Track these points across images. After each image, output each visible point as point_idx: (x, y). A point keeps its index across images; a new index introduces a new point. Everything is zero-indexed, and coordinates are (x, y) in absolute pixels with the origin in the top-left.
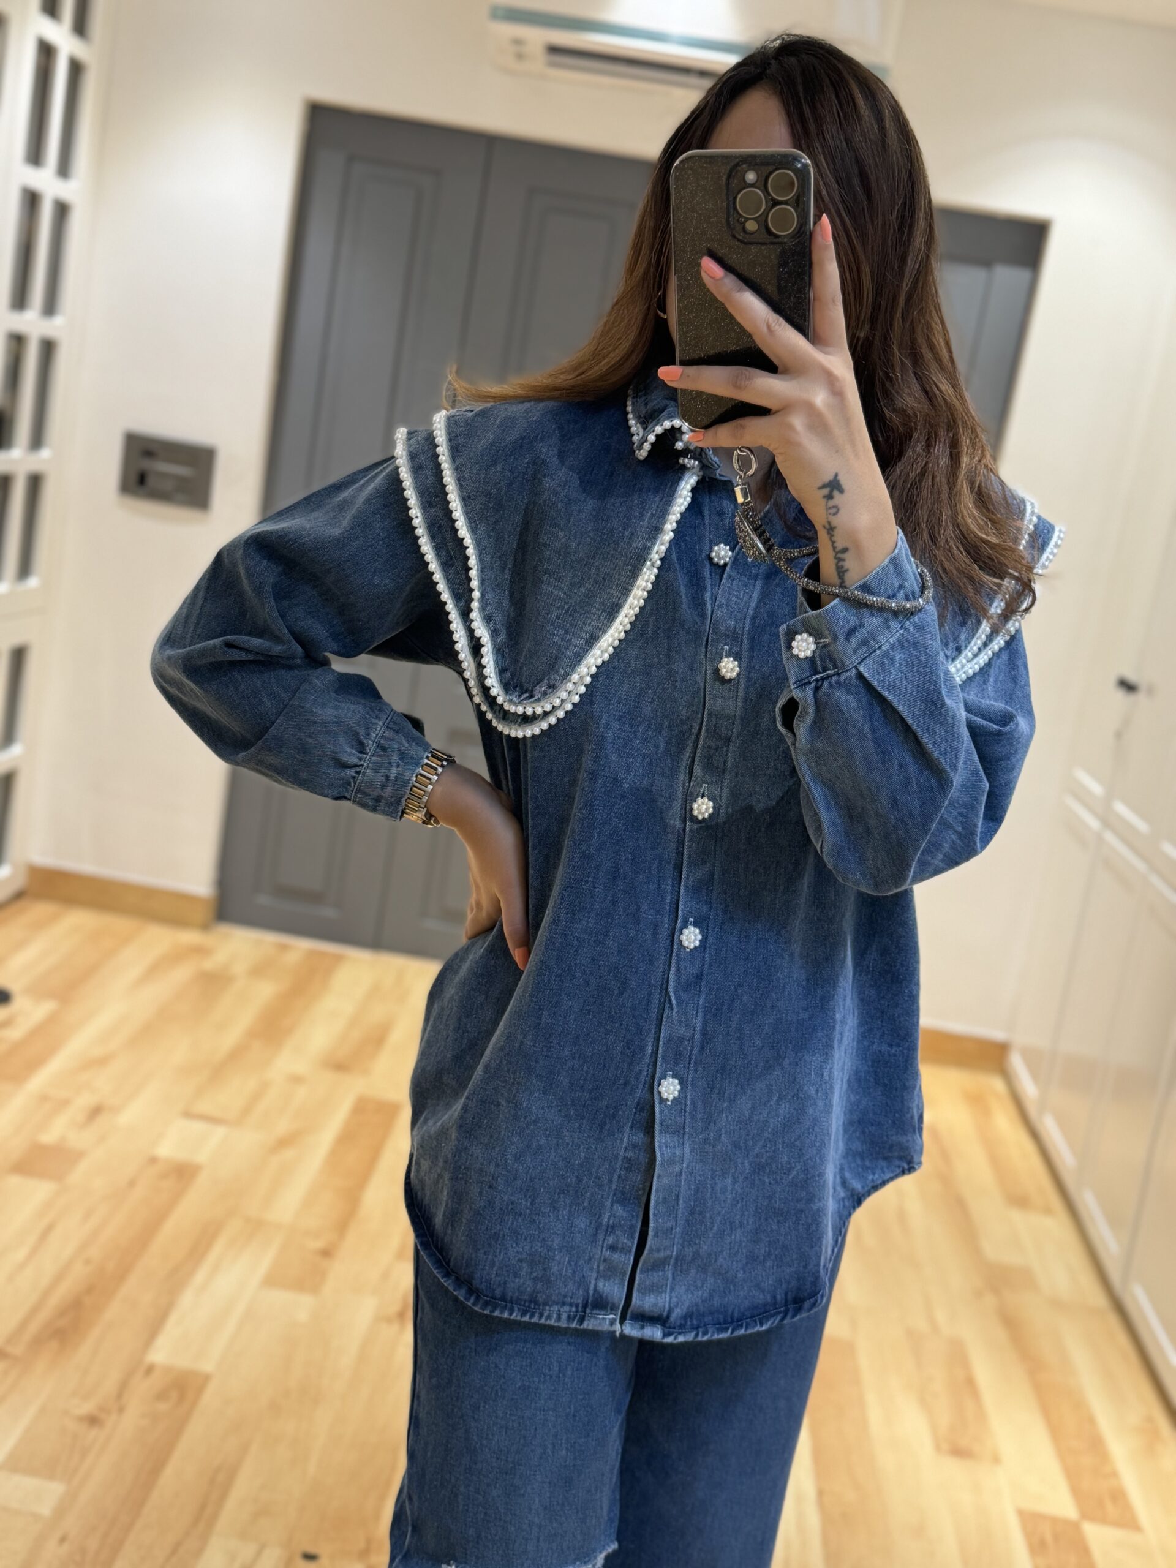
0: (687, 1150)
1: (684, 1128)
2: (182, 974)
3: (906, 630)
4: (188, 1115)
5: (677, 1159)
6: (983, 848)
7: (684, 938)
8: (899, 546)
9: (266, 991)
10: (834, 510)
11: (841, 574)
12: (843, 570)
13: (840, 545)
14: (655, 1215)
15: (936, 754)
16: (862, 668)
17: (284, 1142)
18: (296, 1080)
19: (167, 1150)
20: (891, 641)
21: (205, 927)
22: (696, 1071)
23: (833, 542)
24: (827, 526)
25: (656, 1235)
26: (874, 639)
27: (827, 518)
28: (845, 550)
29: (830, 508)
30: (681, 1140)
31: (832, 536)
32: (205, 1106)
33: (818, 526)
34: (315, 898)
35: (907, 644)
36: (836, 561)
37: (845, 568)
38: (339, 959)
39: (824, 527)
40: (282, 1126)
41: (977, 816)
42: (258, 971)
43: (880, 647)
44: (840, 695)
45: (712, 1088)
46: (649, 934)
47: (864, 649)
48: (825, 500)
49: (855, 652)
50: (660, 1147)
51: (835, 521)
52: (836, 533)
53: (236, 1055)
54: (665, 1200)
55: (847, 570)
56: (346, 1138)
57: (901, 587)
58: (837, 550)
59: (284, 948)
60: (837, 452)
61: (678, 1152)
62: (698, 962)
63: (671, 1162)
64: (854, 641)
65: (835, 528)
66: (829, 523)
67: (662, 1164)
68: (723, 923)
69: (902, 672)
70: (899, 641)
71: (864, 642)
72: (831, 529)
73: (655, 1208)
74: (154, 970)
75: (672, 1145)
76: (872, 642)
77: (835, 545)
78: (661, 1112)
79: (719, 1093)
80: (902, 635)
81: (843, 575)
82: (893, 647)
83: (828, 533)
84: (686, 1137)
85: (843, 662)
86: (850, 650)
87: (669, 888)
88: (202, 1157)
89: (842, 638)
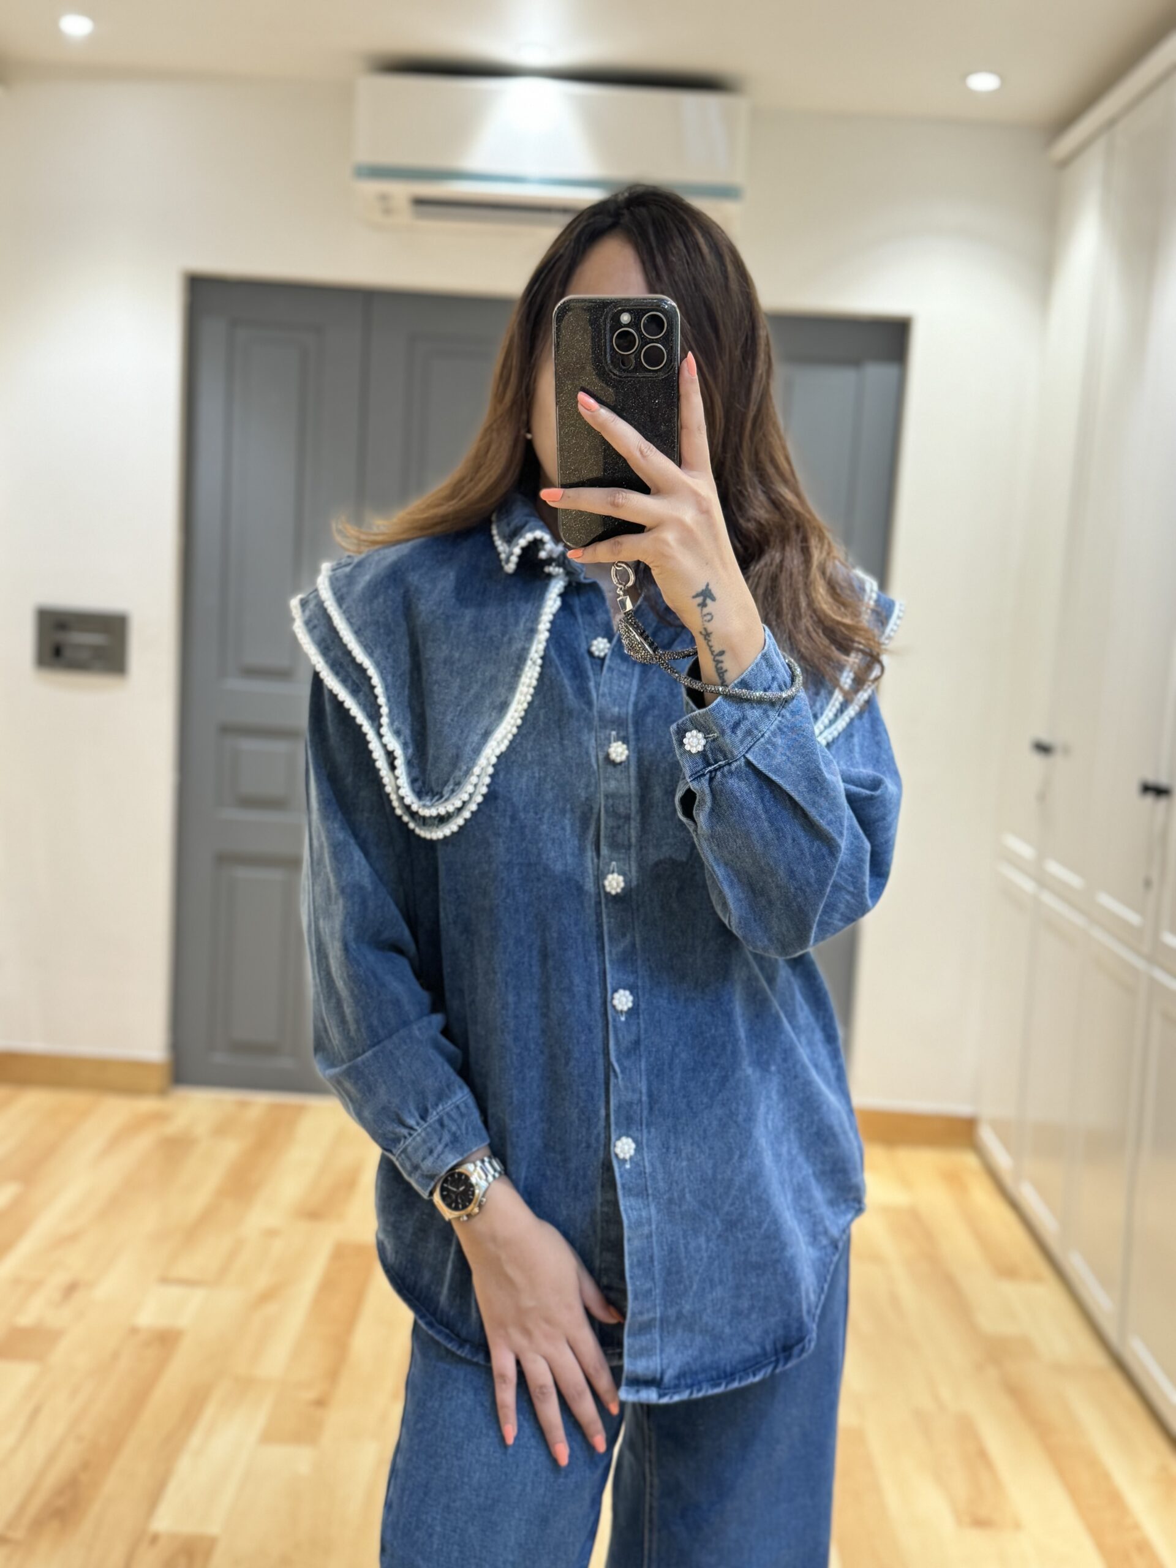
0: (653, 1211)
1: (646, 1190)
2: (144, 1142)
3: (783, 716)
4: (165, 1280)
5: (644, 1221)
6: (875, 902)
7: (616, 1002)
8: (767, 643)
9: (231, 1149)
10: (709, 617)
11: (721, 675)
12: (722, 671)
13: (717, 649)
14: (631, 1278)
15: (823, 823)
16: (749, 756)
17: (266, 1296)
18: (271, 1233)
19: (148, 1317)
20: (773, 728)
21: (162, 1092)
22: (649, 1132)
23: (710, 647)
24: (704, 632)
25: (636, 1298)
26: (757, 729)
27: (703, 625)
28: (722, 653)
29: (705, 615)
30: (646, 1202)
31: (709, 641)
32: (183, 1269)
33: (696, 634)
34: (269, 1050)
35: (785, 730)
36: (714, 664)
37: (724, 669)
38: (301, 1109)
39: (701, 633)
40: (262, 1280)
41: (863, 874)
42: (221, 1130)
43: (763, 736)
44: (733, 783)
45: (668, 1149)
46: (584, 1006)
47: (750, 738)
48: (700, 608)
49: (742, 742)
50: (626, 1210)
51: (710, 627)
52: (713, 638)
53: (207, 1217)
54: (640, 1263)
55: (726, 671)
56: (327, 1286)
57: (774, 679)
58: (715, 653)
59: (243, 1105)
60: (707, 564)
61: (644, 1214)
62: (634, 1028)
63: (639, 1224)
64: (740, 733)
65: (711, 633)
66: (705, 629)
67: (630, 1227)
68: (652, 989)
69: (785, 755)
70: (779, 728)
71: (749, 733)
72: (707, 635)
73: (631, 1271)
74: (116, 1141)
75: (637, 1207)
76: (756, 732)
77: (713, 649)
78: (621, 1176)
79: (675, 1153)
80: (780, 722)
81: (723, 675)
82: (774, 734)
83: (705, 639)
84: (650, 1198)
85: (732, 752)
86: (737, 740)
87: (595, 959)
88: (184, 1321)
89: (728, 731)
